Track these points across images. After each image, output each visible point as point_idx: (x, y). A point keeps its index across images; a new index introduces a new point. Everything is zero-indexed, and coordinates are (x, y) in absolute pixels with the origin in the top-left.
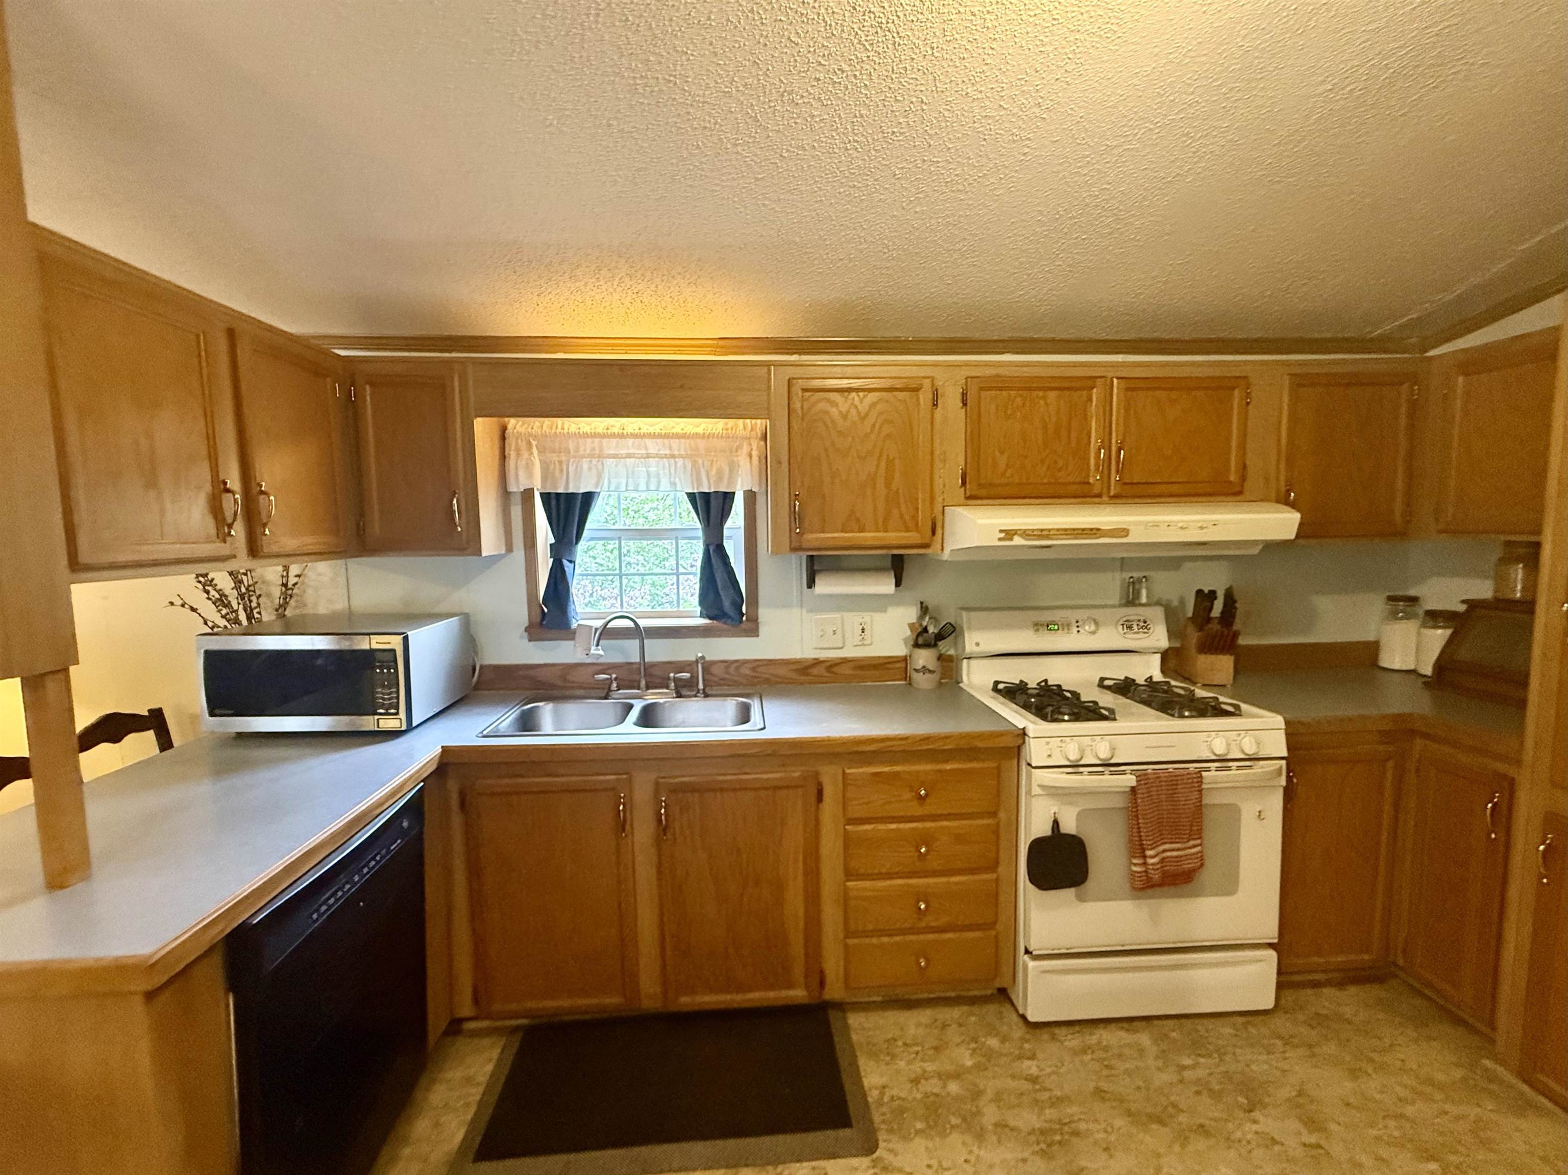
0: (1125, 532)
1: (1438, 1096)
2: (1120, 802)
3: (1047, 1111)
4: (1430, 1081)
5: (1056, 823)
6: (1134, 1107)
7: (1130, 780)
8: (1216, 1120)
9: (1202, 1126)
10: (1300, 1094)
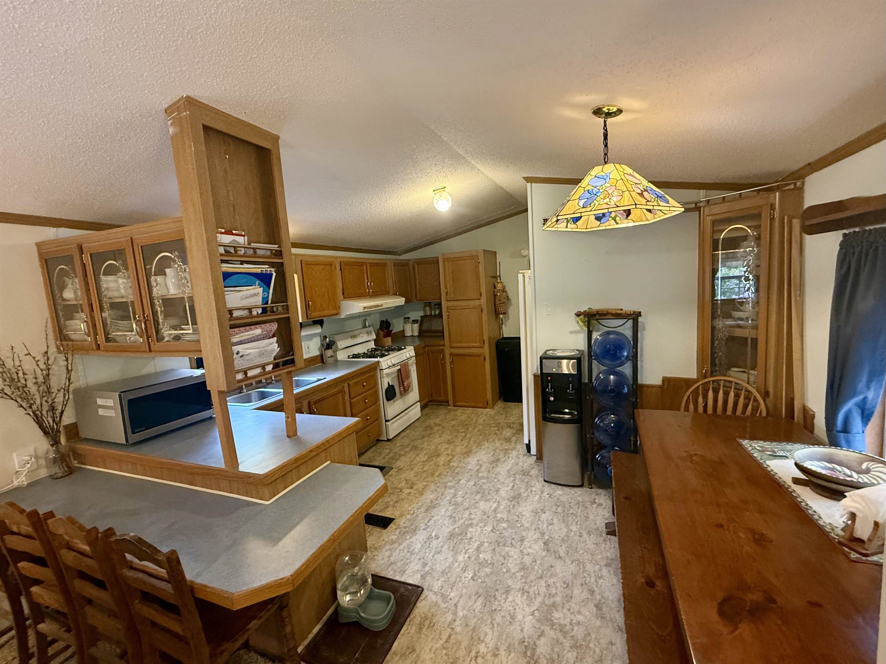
0: (382, 305)
2: (396, 374)
5: (389, 383)
6: (419, 438)
7: (399, 367)
9: (429, 434)
10: (435, 424)
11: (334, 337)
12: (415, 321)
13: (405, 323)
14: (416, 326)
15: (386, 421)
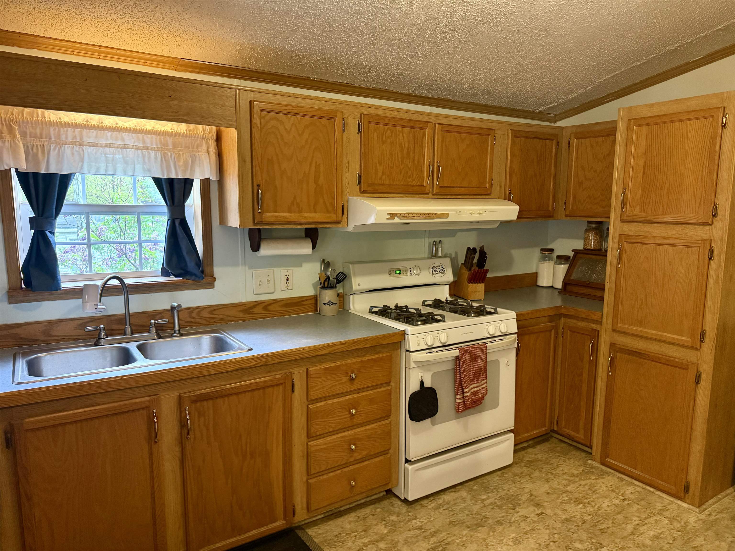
0: (446, 215)
1: (577, 479)
2: (450, 366)
3: (432, 539)
4: (573, 475)
5: (422, 383)
6: (468, 523)
7: (456, 353)
8: (503, 517)
9: (498, 521)
10: (531, 495)
11: (349, 267)
12: (561, 259)
13: (543, 259)
14: (562, 269)
15: (407, 461)
